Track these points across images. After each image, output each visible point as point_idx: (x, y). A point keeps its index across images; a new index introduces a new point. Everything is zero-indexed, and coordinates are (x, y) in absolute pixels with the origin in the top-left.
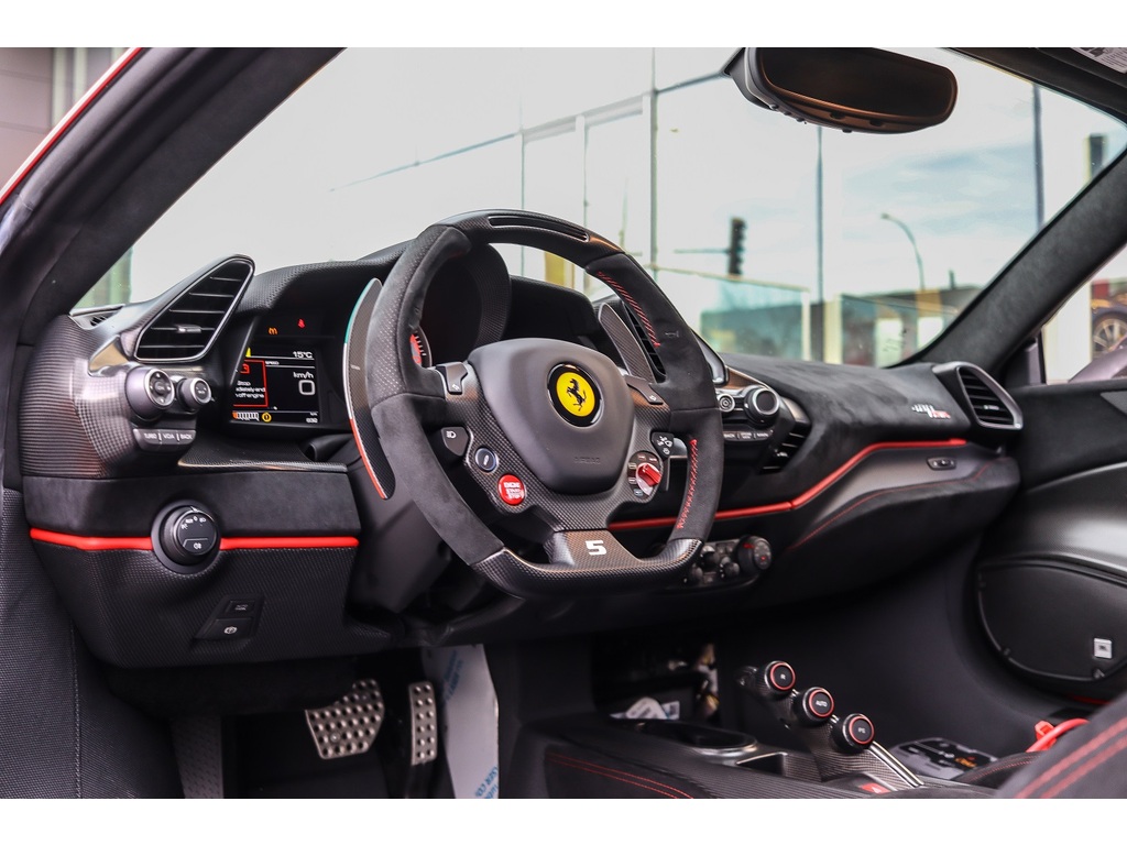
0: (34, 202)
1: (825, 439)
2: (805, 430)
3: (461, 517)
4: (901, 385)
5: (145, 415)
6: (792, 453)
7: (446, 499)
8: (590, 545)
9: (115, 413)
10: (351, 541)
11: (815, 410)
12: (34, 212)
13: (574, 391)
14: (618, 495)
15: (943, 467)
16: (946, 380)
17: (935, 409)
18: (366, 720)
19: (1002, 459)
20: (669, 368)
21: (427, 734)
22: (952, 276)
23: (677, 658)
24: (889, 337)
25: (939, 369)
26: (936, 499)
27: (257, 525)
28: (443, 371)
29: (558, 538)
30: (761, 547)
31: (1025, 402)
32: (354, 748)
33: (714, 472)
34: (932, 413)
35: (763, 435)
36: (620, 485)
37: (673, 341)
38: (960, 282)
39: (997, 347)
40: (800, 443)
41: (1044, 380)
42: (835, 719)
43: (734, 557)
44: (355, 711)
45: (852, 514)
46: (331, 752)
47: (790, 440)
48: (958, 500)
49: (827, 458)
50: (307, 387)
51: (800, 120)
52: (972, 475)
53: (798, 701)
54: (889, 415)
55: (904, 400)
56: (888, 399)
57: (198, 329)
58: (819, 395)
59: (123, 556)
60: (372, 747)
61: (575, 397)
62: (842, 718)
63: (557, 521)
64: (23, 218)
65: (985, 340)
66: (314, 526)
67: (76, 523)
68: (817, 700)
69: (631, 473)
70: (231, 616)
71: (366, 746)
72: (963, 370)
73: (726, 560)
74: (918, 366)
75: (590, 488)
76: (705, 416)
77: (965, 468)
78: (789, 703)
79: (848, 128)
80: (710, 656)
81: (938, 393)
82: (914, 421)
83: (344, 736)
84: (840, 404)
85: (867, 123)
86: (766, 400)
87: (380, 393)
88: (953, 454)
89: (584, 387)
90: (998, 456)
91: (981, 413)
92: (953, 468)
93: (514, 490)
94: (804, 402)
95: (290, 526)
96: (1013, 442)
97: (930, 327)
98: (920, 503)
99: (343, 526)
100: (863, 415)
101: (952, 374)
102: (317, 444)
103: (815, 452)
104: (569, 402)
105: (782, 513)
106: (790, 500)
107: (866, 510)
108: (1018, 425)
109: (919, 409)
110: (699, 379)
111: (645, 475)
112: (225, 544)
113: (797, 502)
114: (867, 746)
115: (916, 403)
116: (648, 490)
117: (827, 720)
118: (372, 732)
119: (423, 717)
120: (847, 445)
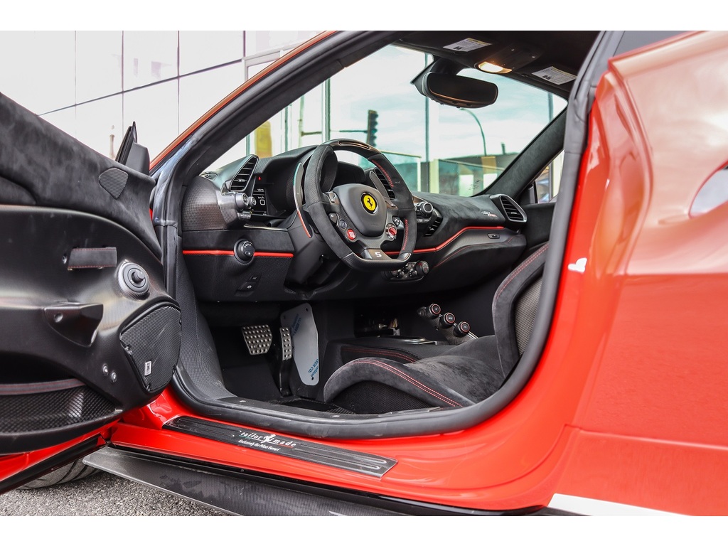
0: (200, 138)
1: (448, 223)
2: (440, 220)
3: (339, 242)
4: (477, 203)
5: (240, 209)
6: (436, 229)
7: (335, 235)
8: (376, 253)
9: (232, 208)
10: (291, 255)
11: (444, 212)
12: (199, 141)
13: (369, 202)
14: (383, 238)
15: (494, 238)
16: (495, 201)
17: (491, 213)
18: (266, 340)
19: (518, 235)
20: (396, 194)
21: (288, 348)
22: (503, 146)
23: (383, 324)
24: (466, 184)
25: (492, 197)
26: (492, 249)
27: (264, 248)
28: (328, 194)
29: (365, 251)
30: (425, 265)
31: (528, 211)
32: (262, 351)
33: (414, 231)
34: (489, 215)
35: (427, 220)
36: (384, 235)
37: (398, 185)
38: (508, 151)
39: (517, 188)
40: (439, 225)
41: (536, 202)
42: (455, 324)
43: (415, 268)
44: (261, 336)
45: (459, 254)
46: (254, 352)
47: (435, 224)
48: (500, 250)
49: (448, 232)
50: (262, 202)
51: (442, 104)
52: (506, 241)
53: (442, 318)
54: (472, 215)
55: (478, 209)
56: (472, 209)
57: (244, 181)
58: (445, 207)
59: (226, 256)
60: (268, 351)
61: (370, 204)
62: (458, 323)
63: (365, 246)
64: (195, 143)
65: (512, 185)
66: (281, 249)
67: (212, 245)
68: (449, 318)
69: (387, 231)
70: (251, 281)
71: (266, 350)
72: (502, 197)
73: (412, 270)
74: (483, 196)
75: (375, 234)
76: (410, 211)
77: (503, 238)
78: (438, 319)
79: (458, 107)
80: (396, 324)
81: (491, 207)
82: (482, 217)
83: (258, 346)
84: (454, 211)
85: (466, 105)
86: (428, 207)
87: (312, 202)
88: (499, 232)
89: (372, 200)
90: (517, 234)
91: (509, 215)
92: (499, 238)
93: (352, 235)
94: (440, 209)
95: (274, 249)
96: (523, 228)
97: (489, 178)
98: (485, 250)
99: (289, 249)
100: (462, 215)
101: (498, 199)
102: (271, 222)
103: (444, 229)
104: (368, 205)
105: (432, 252)
106: (435, 247)
107: (464, 253)
108: (525, 221)
109: (485, 213)
110: (408, 198)
111: (391, 232)
112: (255, 254)
113: (438, 248)
114: (467, 333)
115: (483, 211)
116: (392, 237)
117: (452, 325)
118: (268, 345)
119: (286, 342)
120: (456, 227)
